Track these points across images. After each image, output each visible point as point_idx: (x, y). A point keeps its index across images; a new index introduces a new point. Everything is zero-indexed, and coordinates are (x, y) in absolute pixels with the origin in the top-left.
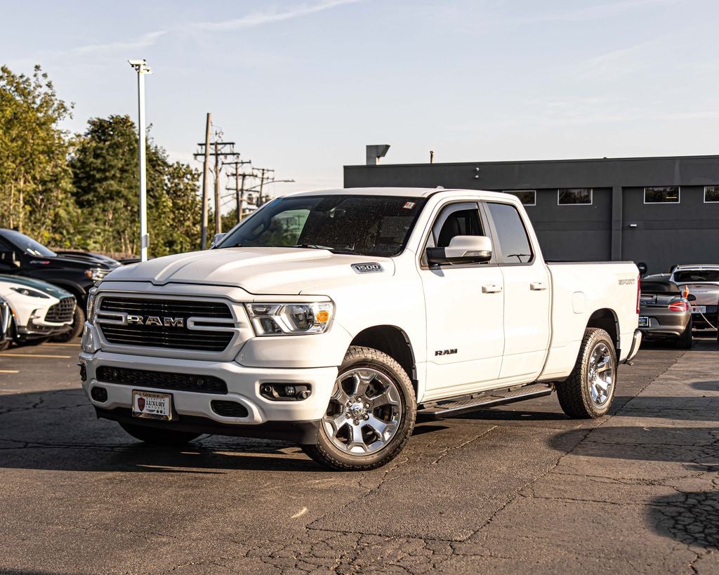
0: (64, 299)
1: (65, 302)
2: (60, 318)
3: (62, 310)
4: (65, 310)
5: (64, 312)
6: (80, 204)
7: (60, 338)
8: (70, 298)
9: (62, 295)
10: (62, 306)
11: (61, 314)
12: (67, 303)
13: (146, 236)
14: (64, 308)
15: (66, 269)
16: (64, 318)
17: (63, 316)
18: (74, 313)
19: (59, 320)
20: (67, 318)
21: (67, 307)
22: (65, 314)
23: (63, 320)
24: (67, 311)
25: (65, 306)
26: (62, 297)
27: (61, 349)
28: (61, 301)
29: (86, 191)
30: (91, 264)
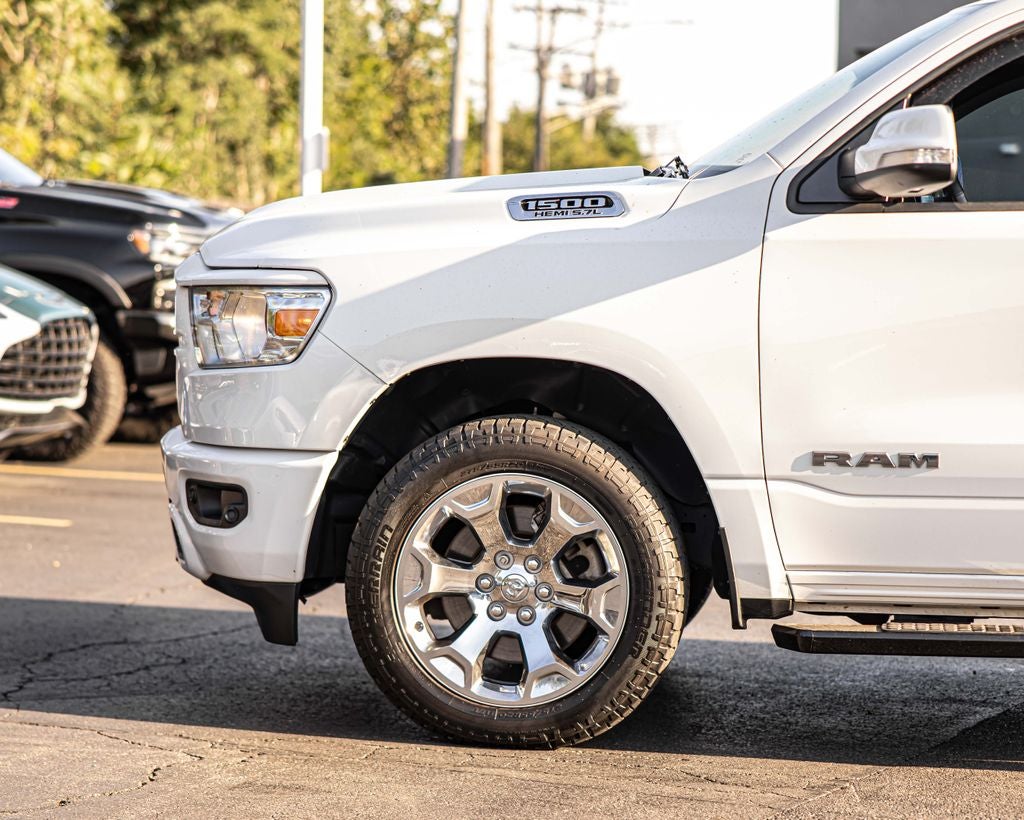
0: (56, 321)
1: (57, 331)
2: (41, 386)
3: (48, 359)
4: (59, 359)
5: (53, 366)
6: (131, 65)
7: (45, 450)
8: (76, 319)
9: (46, 309)
10: (47, 346)
11: (46, 373)
12: (64, 337)
13: (319, 137)
14: (54, 352)
15: (64, 224)
16: (53, 386)
17: (52, 379)
18: (87, 368)
19: (38, 392)
20: (63, 385)
21: (66, 351)
22: (57, 373)
23: (49, 392)
24: (65, 364)
25: (59, 346)
26: (46, 317)
27: (43, 488)
28: (45, 330)
29: (147, 31)
30: (149, 210)
